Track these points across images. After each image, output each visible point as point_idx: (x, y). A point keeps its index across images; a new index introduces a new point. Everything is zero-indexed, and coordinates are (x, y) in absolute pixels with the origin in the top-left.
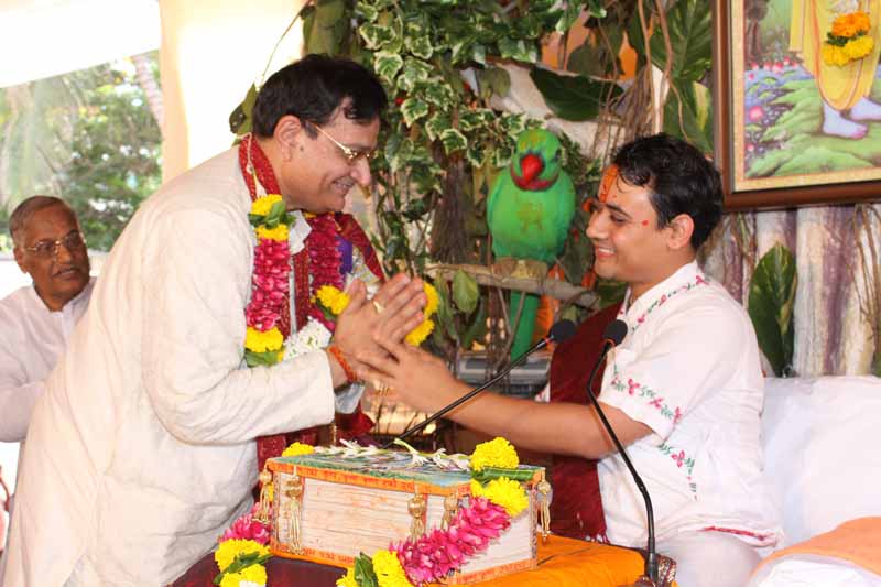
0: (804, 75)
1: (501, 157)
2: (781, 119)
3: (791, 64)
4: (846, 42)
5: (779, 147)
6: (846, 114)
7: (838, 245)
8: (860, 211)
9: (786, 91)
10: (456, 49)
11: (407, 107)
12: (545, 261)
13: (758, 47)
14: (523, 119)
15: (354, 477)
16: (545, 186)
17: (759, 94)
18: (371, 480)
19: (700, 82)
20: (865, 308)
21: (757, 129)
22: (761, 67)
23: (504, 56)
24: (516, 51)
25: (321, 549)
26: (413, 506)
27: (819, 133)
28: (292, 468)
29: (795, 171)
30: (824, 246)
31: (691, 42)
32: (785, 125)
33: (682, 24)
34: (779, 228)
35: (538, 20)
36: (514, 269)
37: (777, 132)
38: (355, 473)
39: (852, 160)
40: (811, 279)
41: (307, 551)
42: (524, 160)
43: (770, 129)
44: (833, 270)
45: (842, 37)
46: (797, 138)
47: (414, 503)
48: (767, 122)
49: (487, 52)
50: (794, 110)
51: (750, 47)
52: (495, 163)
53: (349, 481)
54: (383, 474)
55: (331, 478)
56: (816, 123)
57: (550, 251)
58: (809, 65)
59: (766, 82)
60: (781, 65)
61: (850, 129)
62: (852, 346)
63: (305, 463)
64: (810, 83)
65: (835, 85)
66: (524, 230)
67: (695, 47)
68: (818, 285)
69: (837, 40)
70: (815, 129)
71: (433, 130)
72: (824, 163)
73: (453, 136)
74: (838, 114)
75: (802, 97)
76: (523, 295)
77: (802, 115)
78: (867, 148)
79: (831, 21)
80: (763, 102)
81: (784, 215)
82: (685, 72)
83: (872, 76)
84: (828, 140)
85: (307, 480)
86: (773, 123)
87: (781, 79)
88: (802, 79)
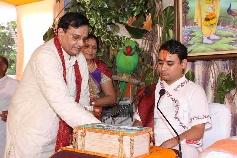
0: (198, 28)
1: (120, 47)
2: (192, 39)
3: (194, 25)
4: (210, 20)
5: (192, 46)
6: (209, 38)
7: (205, 71)
8: (212, 62)
9: (194, 32)
10: (108, 19)
11: (96, 33)
12: (130, 74)
13: (186, 21)
14: (126, 37)
15: (102, 131)
16: (132, 55)
17: (186, 33)
18: (106, 132)
19: (171, 29)
20: (213, 86)
21: (186, 41)
22: (187, 26)
23: (120, 22)
24: (123, 20)
25: (91, 151)
26: (119, 139)
27: (202, 43)
28: (82, 129)
29: (195, 52)
30: (202, 71)
31: (168, 19)
32: (193, 41)
33: (166, 15)
34: (190, 66)
35: (130, 12)
36: (123, 76)
37: (191, 42)
38: (101, 130)
39: (210, 49)
40: (199, 79)
41: (87, 151)
42: (127, 48)
43: (189, 41)
44: (204, 77)
45: (209, 19)
46: (196, 44)
47: (120, 138)
48: (188, 39)
49: (115, 20)
50: (195, 37)
51: (184, 21)
52: (118, 48)
53: (100, 132)
54: (110, 130)
55: (94, 131)
56: (201, 40)
57: (132, 71)
58: (199, 26)
59: (188, 30)
60: (192, 26)
61: (210, 42)
62: (209, 96)
63: (86, 127)
64: (199, 30)
65: (206, 31)
66: (126, 66)
67: (169, 21)
68: (201, 80)
69: (207, 19)
70: (201, 42)
71: (103, 39)
72: (203, 50)
73: (108, 41)
74: (206, 38)
75: (197, 33)
76: (125, 82)
77: (197, 38)
78: (214, 47)
79: (206, 15)
80: (187, 35)
81: (191, 63)
82: (167, 27)
83: (215, 29)
84: (204, 44)
85: (86, 132)
86: (190, 40)
87: (192, 29)
88: (197, 29)
